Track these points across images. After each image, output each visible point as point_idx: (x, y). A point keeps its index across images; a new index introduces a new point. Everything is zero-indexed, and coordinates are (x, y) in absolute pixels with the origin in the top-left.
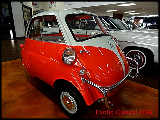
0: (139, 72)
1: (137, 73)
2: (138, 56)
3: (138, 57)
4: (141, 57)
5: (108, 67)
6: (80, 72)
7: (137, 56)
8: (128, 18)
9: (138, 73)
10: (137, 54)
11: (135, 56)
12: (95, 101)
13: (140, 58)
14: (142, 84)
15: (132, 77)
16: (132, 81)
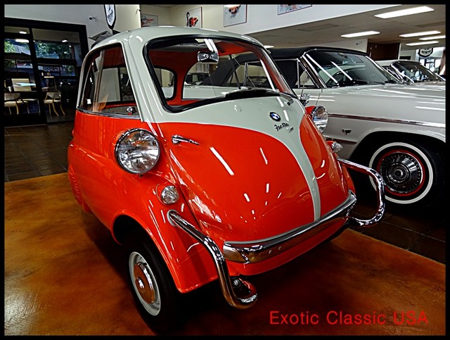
0: (385, 209)
1: (380, 213)
2: (409, 163)
3: (409, 165)
4: (418, 166)
5: (267, 191)
6: (163, 194)
7: (404, 162)
8: (419, 53)
9: (382, 210)
10: (408, 156)
11: (400, 163)
12: (207, 282)
13: (414, 169)
14: (407, 250)
15: (362, 224)
16: (378, 239)
